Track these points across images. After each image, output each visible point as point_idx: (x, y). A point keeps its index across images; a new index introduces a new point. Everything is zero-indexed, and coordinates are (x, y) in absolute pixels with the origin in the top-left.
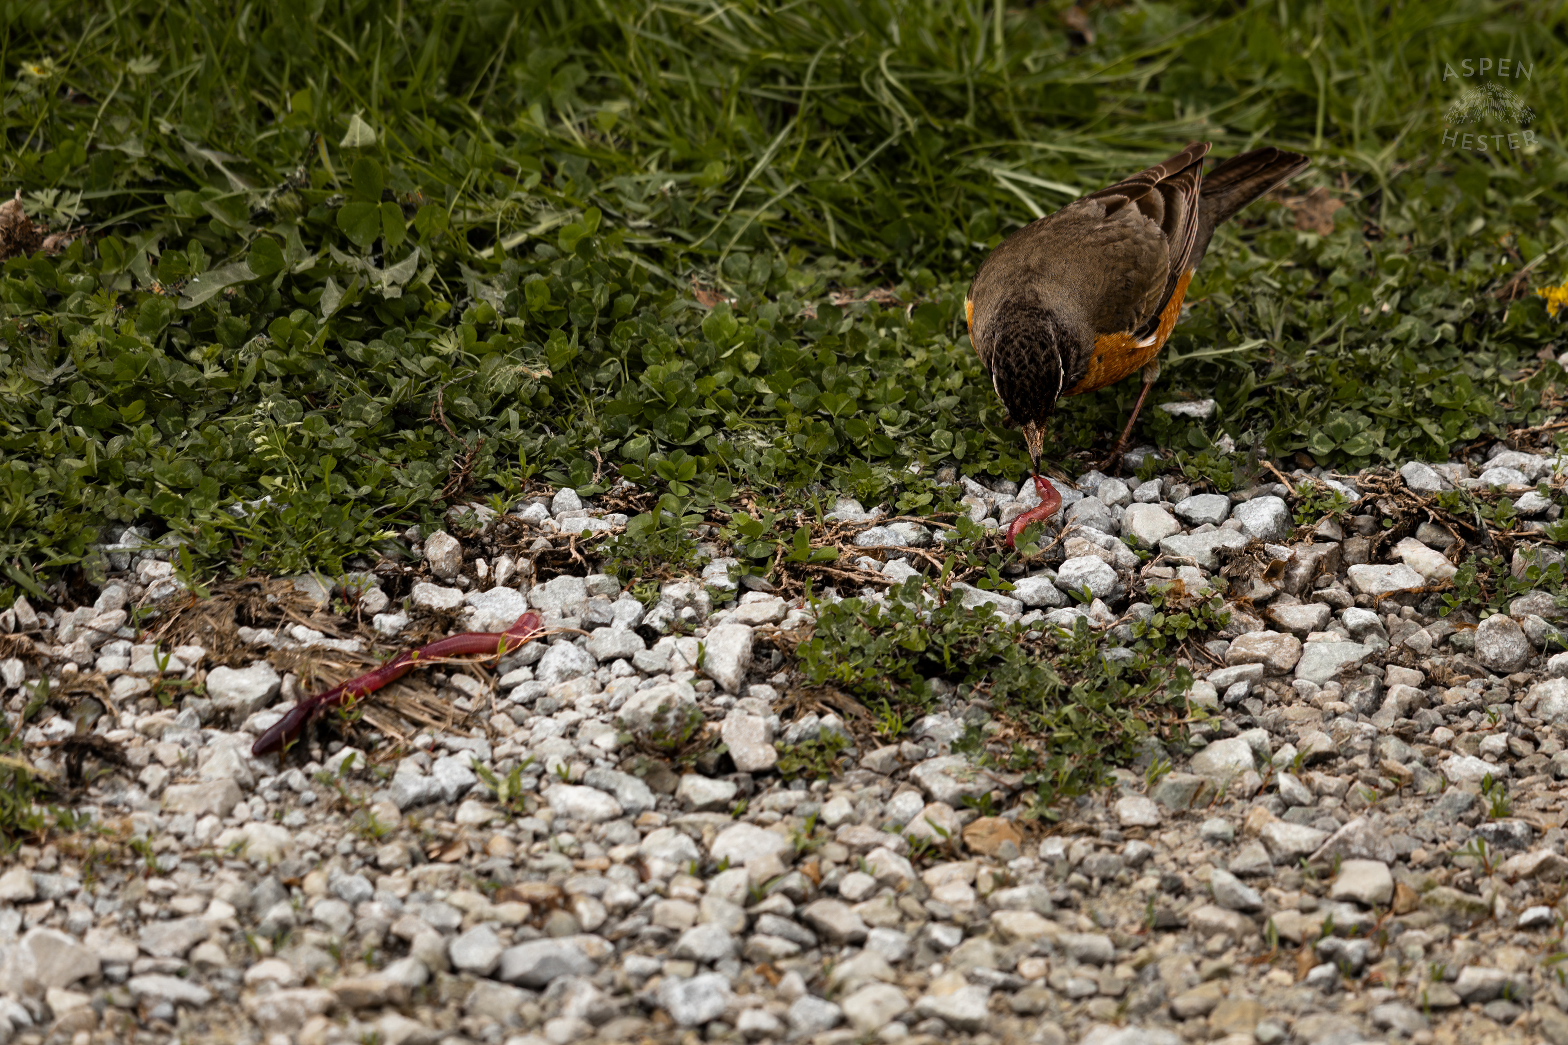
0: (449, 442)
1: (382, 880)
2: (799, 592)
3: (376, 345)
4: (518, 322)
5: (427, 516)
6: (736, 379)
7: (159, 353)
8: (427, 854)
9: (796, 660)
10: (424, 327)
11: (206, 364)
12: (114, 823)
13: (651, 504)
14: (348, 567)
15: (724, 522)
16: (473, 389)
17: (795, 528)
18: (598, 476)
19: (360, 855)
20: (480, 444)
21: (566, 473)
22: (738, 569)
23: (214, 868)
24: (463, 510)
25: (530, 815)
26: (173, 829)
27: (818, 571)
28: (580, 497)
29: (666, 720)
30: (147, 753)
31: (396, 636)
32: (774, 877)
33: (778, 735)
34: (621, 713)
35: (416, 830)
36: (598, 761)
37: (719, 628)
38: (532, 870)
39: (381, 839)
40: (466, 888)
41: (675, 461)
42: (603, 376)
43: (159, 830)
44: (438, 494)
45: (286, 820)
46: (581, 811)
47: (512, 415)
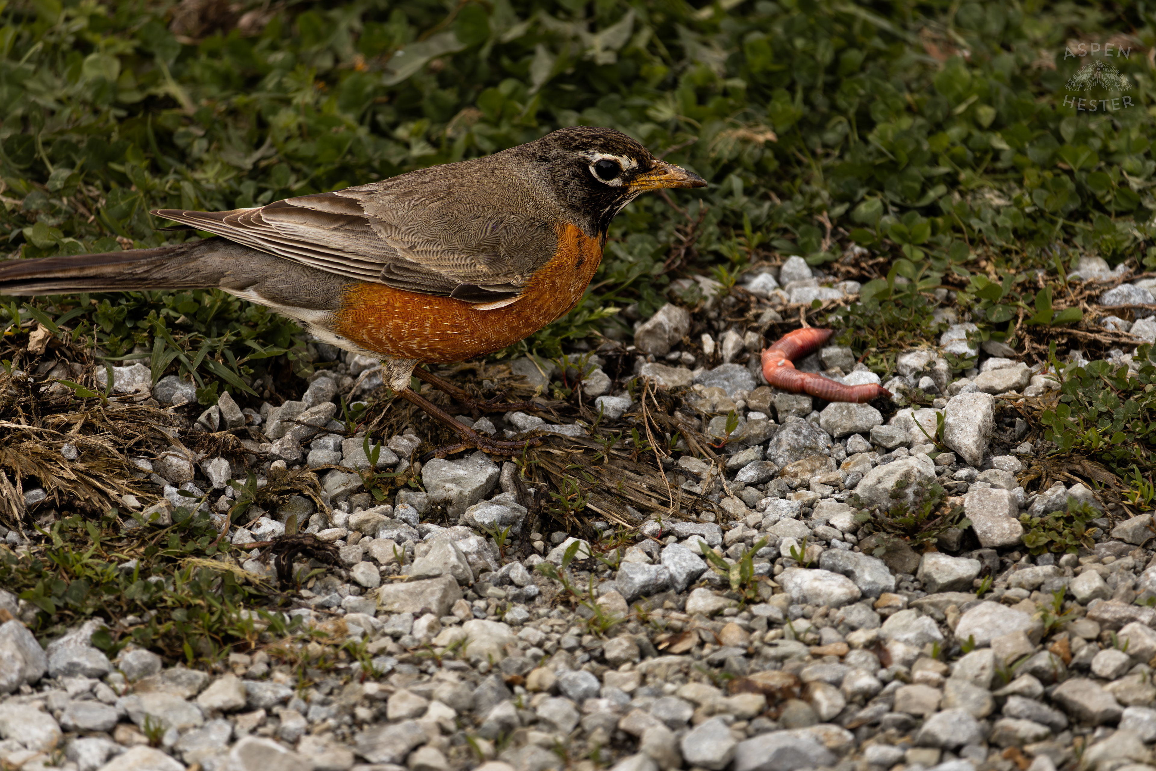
0: (670, 214)
1: (609, 674)
2: (1043, 356)
3: (590, 114)
4: (738, 83)
5: (647, 292)
6: (970, 135)
7: (363, 132)
8: (656, 645)
9: (1041, 428)
10: (641, 93)
11: (413, 141)
12: (328, 625)
13: (884, 270)
14: (569, 347)
15: (962, 286)
16: (693, 156)
17: (1037, 289)
18: (827, 243)
19: (585, 649)
20: (702, 214)
21: (794, 241)
22: (977, 334)
23: (432, 669)
24: (686, 284)
25: (764, 601)
26: (389, 630)
27: (1062, 334)
28: (810, 266)
29: (906, 496)
30: (361, 550)
31: (620, 418)
32: (1022, 656)
33: (1025, 507)
34: (858, 491)
35: (644, 621)
36: (834, 541)
37: (958, 397)
38: (767, 659)
39: (608, 632)
40: (698, 680)
41: (908, 223)
42: (830, 137)
43: (375, 630)
44: (659, 268)
45: (508, 616)
46: (818, 595)
47: (735, 182)
